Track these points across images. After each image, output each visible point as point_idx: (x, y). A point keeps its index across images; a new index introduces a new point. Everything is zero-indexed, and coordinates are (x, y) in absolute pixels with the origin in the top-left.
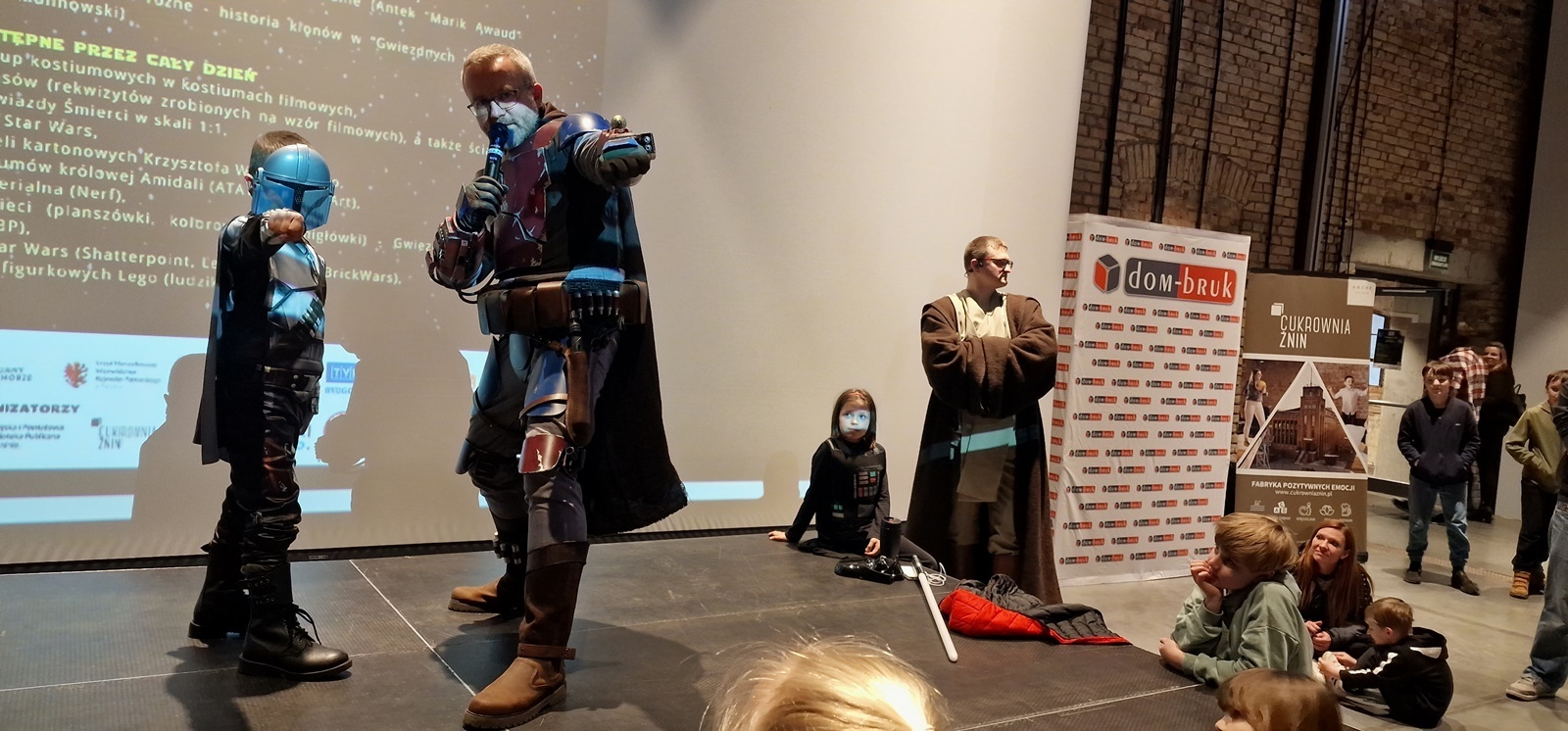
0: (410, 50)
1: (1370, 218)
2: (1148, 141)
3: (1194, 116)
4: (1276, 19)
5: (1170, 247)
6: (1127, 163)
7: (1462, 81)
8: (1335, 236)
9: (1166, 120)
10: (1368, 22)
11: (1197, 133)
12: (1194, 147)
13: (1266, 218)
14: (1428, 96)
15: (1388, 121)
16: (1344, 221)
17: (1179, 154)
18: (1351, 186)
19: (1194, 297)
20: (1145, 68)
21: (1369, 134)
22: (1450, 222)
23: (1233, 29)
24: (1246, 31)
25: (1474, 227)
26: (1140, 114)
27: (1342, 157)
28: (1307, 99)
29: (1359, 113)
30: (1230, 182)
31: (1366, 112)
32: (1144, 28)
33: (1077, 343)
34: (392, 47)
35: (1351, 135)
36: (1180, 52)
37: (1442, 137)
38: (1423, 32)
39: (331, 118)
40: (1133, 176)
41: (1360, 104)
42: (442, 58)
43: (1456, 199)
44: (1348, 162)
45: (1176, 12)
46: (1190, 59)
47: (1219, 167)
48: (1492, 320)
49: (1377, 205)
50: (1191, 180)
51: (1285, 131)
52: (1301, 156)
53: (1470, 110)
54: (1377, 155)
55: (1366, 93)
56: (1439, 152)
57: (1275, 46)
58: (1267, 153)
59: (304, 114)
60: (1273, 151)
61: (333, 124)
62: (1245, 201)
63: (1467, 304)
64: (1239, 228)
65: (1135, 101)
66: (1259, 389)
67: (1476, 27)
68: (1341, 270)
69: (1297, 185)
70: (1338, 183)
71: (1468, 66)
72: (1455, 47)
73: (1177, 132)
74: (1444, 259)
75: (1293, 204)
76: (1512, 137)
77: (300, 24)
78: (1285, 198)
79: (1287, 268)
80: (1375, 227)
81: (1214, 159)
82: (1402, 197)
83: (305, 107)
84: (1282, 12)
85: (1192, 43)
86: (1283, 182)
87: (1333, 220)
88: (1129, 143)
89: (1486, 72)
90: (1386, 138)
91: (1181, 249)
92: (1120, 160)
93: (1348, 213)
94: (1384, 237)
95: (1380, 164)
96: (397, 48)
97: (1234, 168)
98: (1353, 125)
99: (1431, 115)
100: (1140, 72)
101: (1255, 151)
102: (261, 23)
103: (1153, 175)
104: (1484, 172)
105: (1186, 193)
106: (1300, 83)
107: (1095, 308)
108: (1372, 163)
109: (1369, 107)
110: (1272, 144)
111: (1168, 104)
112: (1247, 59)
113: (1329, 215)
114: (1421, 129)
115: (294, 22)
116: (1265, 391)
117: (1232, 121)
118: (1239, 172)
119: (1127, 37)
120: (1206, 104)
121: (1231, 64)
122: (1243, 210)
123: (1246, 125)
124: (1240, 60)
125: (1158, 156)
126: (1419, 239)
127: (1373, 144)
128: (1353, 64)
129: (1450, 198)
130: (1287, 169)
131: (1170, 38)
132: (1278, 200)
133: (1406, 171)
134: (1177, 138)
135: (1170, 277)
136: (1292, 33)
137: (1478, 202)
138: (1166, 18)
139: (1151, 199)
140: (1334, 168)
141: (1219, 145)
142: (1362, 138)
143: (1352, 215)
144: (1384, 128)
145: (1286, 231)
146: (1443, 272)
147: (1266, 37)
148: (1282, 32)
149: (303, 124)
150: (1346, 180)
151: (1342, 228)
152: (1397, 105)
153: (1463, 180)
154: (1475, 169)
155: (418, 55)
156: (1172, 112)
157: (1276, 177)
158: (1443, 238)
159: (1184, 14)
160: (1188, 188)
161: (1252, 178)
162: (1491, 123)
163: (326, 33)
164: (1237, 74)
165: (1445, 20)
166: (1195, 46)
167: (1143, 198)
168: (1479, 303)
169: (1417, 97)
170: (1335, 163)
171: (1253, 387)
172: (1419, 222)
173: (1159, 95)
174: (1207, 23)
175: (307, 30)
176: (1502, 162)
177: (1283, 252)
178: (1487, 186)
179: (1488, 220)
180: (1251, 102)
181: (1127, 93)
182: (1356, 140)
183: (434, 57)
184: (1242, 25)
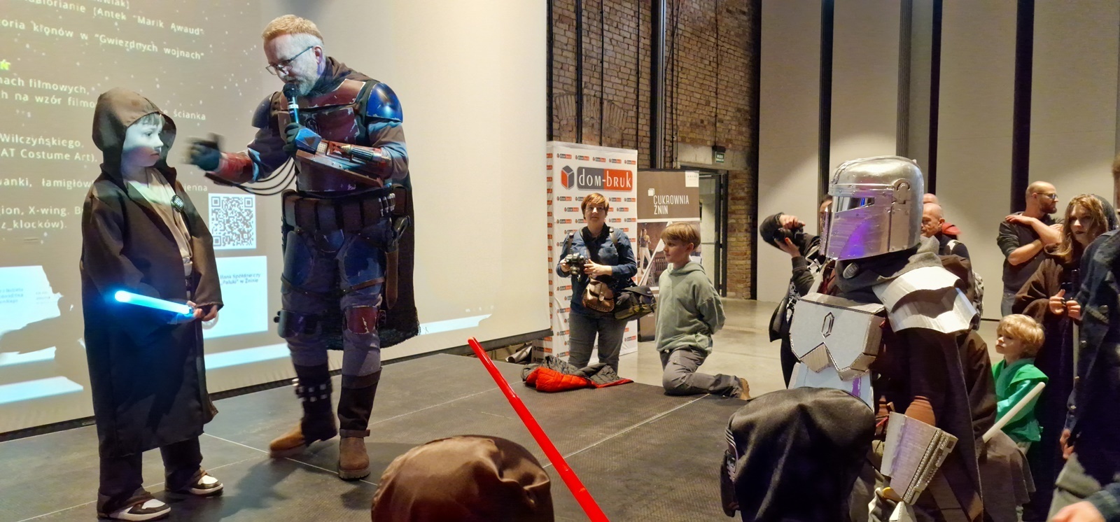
0: (125, 43)
1: (685, 135)
2: (569, 93)
3: (593, 77)
4: (629, 17)
5: (598, 159)
6: (561, 108)
7: (722, 53)
8: (670, 146)
9: (579, 80)
10: (675, 19)
11: (595, 87)
12: (595, 96)
13: (635, 138)
14: (707, 62)
15: (689, 78)
16: (673, 138)
17: (587, 101)
18: (674, 117)
19: (613, 188)
20: (565, 47)
21: (680, 84)
22: (722, 135)
23: (609, 23)
24: (615, 24)
25: (734, 137)
26: (564, 76)
27: (669, 100)
28: (648, 65)
29: (675, 73)
30: (614, 116)
31: (678, 72)
32: (563, 23)
33: (556, 221)
34: (111, 41)
35: (672, 86)
36: (583, 37)
37: (715, 86)
38: (702, 25)
39: (70, 95)
40: (564, 116)
41: (675, 68)
42: (148, 49)
43: (725, 122)
44: (672, 102)
45: (578, 12)
46: (589, 42)
47: (609, 108)
48: (746, 190)
49: (688, 128)
50: (595, 117)
51: (640, 85)
52: (649, 99)
53: (728, 70)
54: (684, 97)
55: (677, 61)
56: (713, 94)
57: (631, 34)
58: (632, 99)
59: (49, 93)
60: (635, 97)
61: (72, 99)
62: (623, 128)
63: (731, 182)
64: (622, 144)
65: (562, 68)
66: (646, 240)
67: (728, 22)
68: (674, 166)
69: (648, 117)
70: (668, 115)
71: (725, 44)
72: (717, 34)
73: (585, 87)
74: (721, 157)
75: (647, 128)
76: (747, 85)
77: (41, 26)
78: (643, 125)
79: (647, 167)
80: (688, 140)
81: (605, 103)
82: (699, 123)
83: (50, 88)
84: (632, 13)
85: (588, 31)
86: (641, 116)
87: (668, 137)
88: (561, 95)
89: (733, 48)
90: (689, 88)
91: (603, 160)
92: (557, 105)
93: (674, 133)
94: (693, 146)
95: (687, 103)
96: (115, 42)
97: (616, 108)
98: (672, 80)
99: (709, 73)
100: (562, 50)
101: (626, 97)
102: (11, 25)
103: (574, 114)
104: (736, 106)
105: (593, 125)
106: (645, 56)
107: (563, 199)
108: (683, 102)
109: (680, 70)
110: (634, 93)
111: (579, 69)
112: (617, 41)
113: (665, 134)
114: (705, 82)
115: (37, 25)
116: (649, 241)
117: (613, 79)
118: (619, 111)
119: (554, 28)
120: (599, 69)
121: (609, 45)
122: (622, 134)
123: (620, 82)
124: (614, 42)
125: (577, 102)
126: (708, 146)
127: (683, 91)
128: (669, 44)
129: (722, 121)
130: (643, 108)
131: (577, 29)
132: (640, 127)
133: (700, 107)
134: (585, 91)
135: (600, 177)
136: (638, 26)
137: (734, 123)
138: (573, 16)
139: (575, 129)
140: (666, 107)
141: (607, 94)
142: (677, 88)
143: (676, 134)
144: (687, 82)
145: (646, 144)
146: (722, 164)
147: (626, 28)
148: (633, 25)
149: (49, 101)
150: (672, 113)
151: (672, 142)
152: (693, 68)
153: (727, 111)
154: (732, 104)
155: (131, 47)
156: (581, 74)
157: (638, 112)
158: (720, 145)
159: (583, 14)
160: (594, 122)
161: (626, 114)
162: (737, 77)
163: (61, 32)
164: (613, 51)
165: (711, 17)
166: (590, 33)
167: (571, 129)
168: (738, 181)
169: (701, 63)
170: (665, 103)
171: (643, 239)
172: (708, 135)
173: (574, 64)
174: (595, 19)
175: (47, 30)
176: (744, 99)
177: (646, 157)
178: (738, 113)
179: (740, 133)
180: (622, 68)
181: (557, 63)
182: (675, 89)
183: (142, 48)
184: (612, 21)
